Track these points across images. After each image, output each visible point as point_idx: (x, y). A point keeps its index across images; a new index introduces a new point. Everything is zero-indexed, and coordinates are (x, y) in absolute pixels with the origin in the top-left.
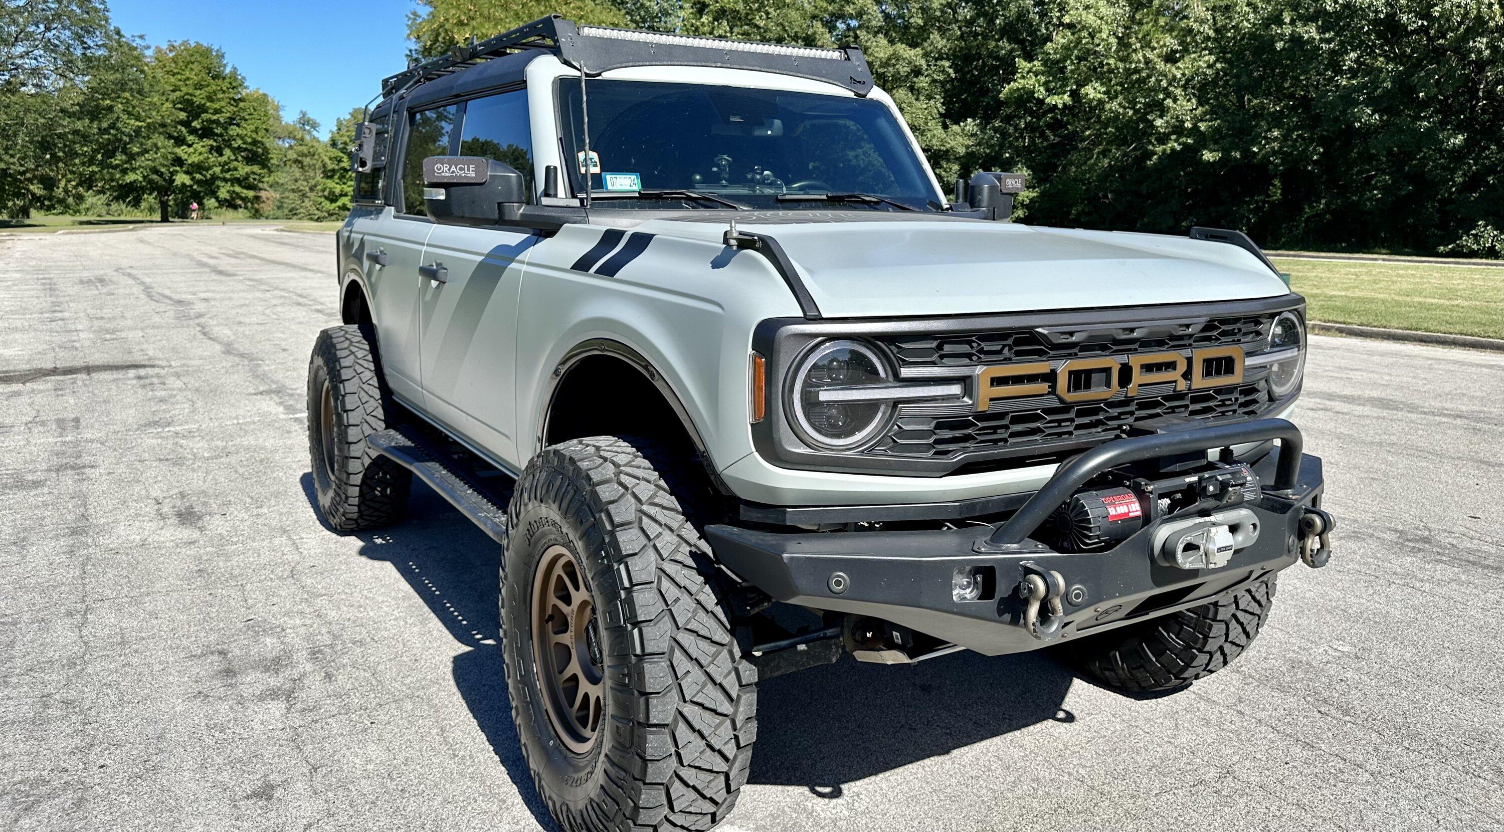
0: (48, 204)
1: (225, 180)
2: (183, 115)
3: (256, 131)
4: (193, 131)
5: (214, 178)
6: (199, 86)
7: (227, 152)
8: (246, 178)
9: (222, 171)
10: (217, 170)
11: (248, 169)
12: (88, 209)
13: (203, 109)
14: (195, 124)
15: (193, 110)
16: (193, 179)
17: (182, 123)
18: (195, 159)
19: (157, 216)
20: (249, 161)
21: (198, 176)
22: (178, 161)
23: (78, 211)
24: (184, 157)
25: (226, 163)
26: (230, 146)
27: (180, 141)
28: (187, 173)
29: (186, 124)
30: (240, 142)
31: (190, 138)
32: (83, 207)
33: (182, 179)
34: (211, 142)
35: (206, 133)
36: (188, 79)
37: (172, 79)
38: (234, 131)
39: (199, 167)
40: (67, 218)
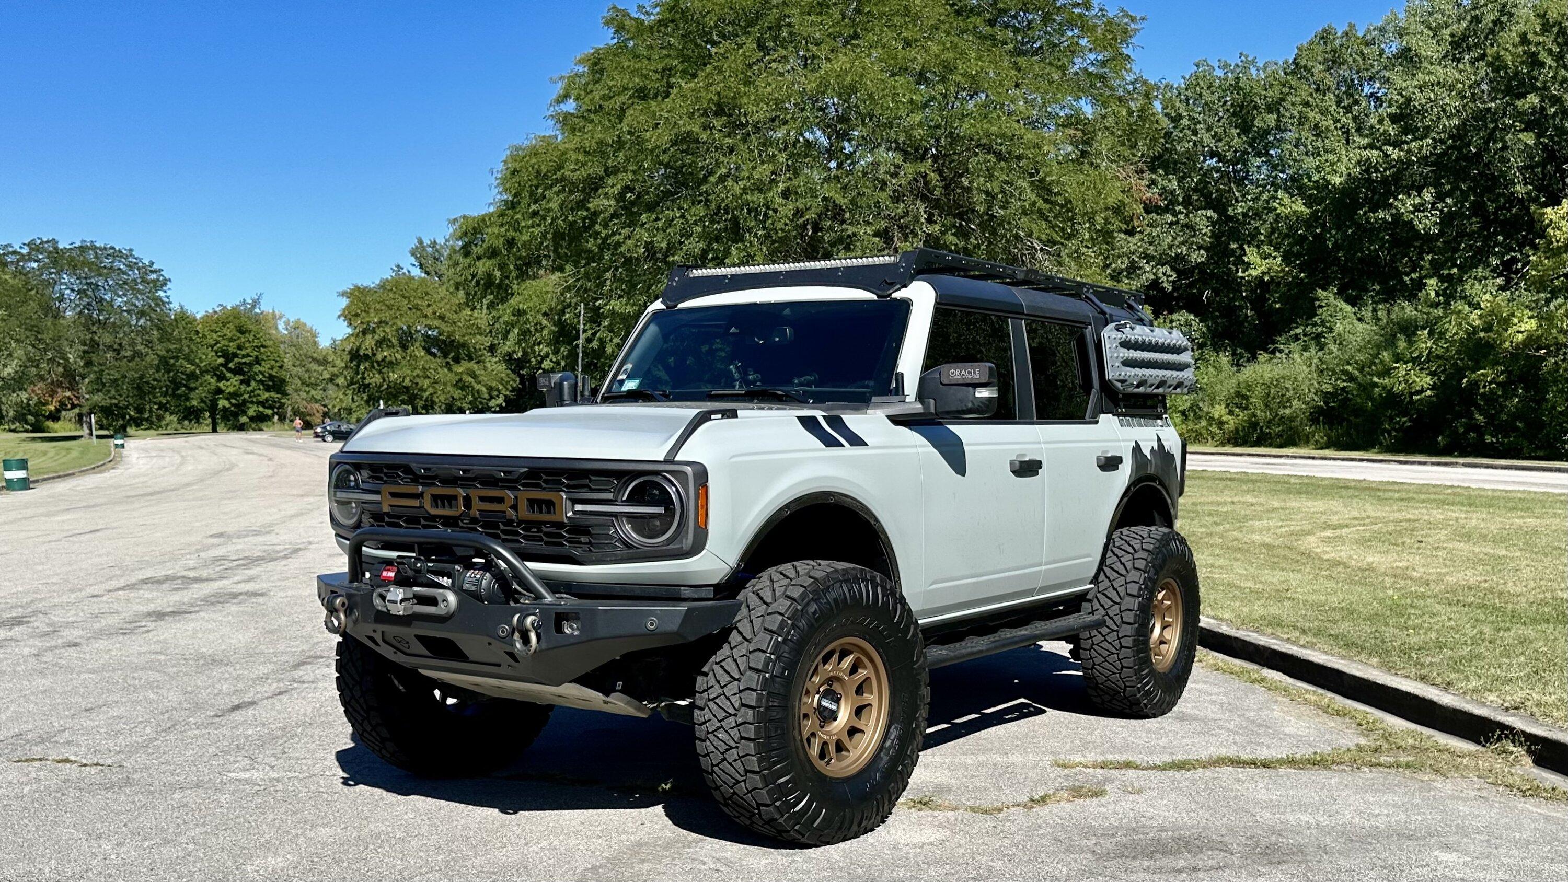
0: (138, 423)
1: (252, 402)
2: (221, 360)
3: (272, 368)
4: (230, 370)
5: (244, 401)
6: (231, 340)
7: (253, 383)
8: (267, 400)
9: (250, 397)
10: (246, 396)
11: (267, 395)
12: (167, 425)
13: (235, 355)
14: (231, 365)
15: (228, 356)
16: (231, 403)
17: (221, 365)
18: (231, 389)
19: (209, 429)
20: (268, 389)
21: (233, 401)
22: (219, 391)
23: (161, 427)
24: (224, 388)
25: (252, 391)
26: (255, 380)
27: (221, 378)
28: (227, 399)
29: (225, 365)
30: (261, 376)
31: (228, 375)
32: (164, 423)
33: (222, 403)
34: (241, 377)
35: (237, 371)
36: (225, 335)
37: (215, 336)
38: (257, 368)
39: (234, 395)
40: (152, 432)
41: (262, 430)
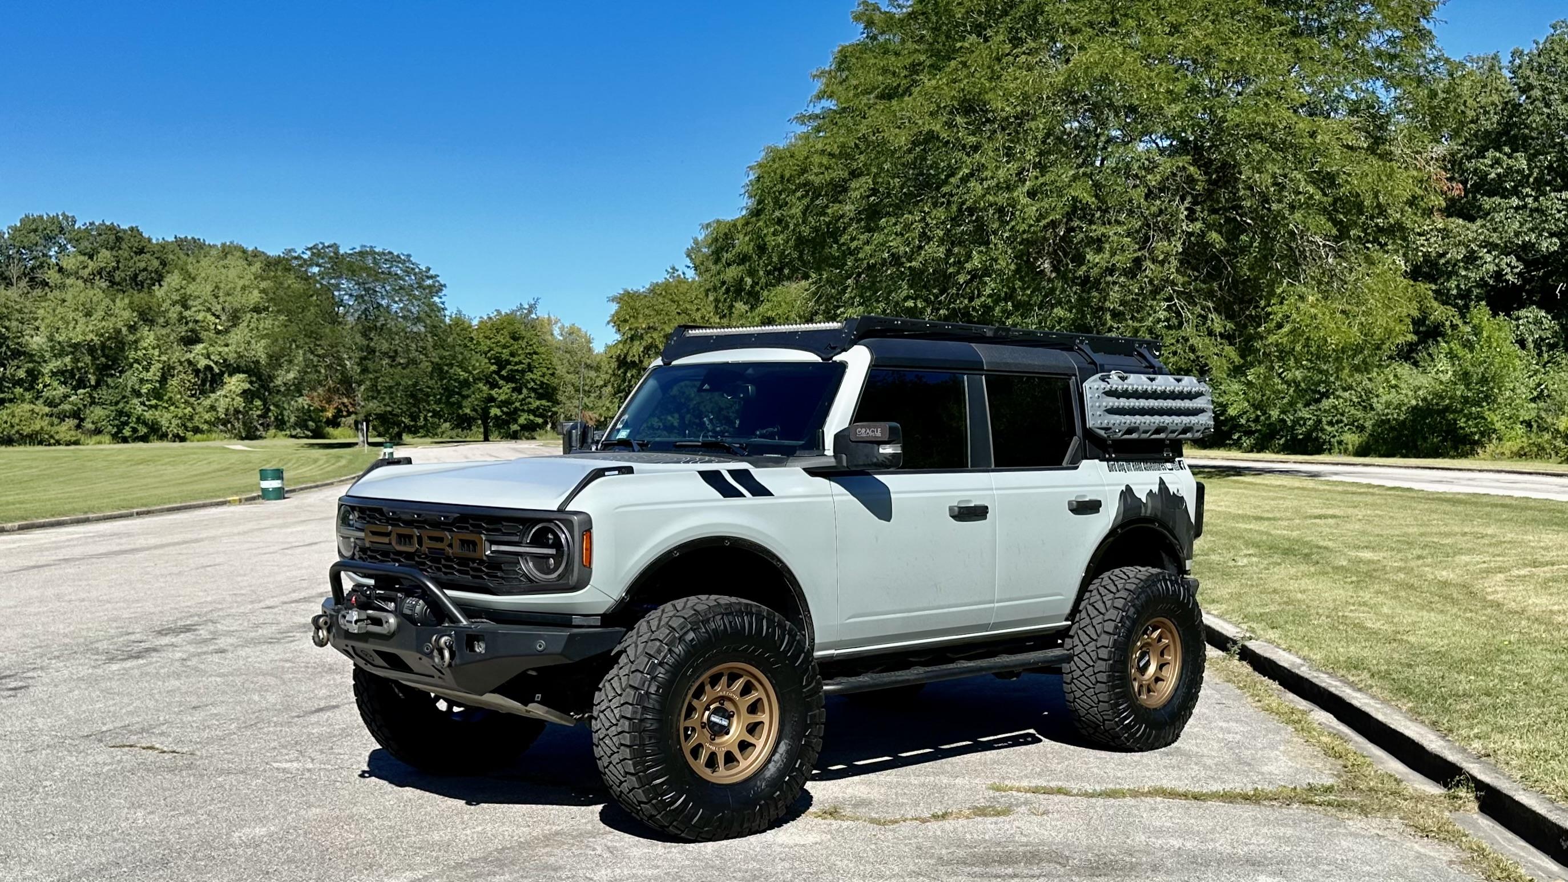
0: (413, 431)
1: (523, 411)
2: (494, 368)
3: (543, 376)
4: (502, 378)
5: (516, 409)
6: (504, 347)
7: (525, 391)
8: (538, 408)
9: (521, 405)
10: (518, 404)
11: (538, 403)
12: (443, 433)
13: (508, 362)
14: (504, 373)
15: (501, 363)
16: (502, 411)
17: (494, 372)
18: (503, 397)
19: (481, 438)
20: (540, 397)
21: (505, 409)
22: (491, 399)
23: (436, 434)
24: (496, 396)
25: (524, 399)
26: (527, 387)
27: (494, 385)
28: (499, 407)
29: (497, 373)
30: (532, 384)
31: (501, 382)
32: (439, 430)
33: (495, 411)
34: (514, 385)
35: (508, 379)
36: (499, 342)
37: (488, 342)
38: (529, 376)
39: (507, 403)
40: (428, 440)
41: (534, 438)
